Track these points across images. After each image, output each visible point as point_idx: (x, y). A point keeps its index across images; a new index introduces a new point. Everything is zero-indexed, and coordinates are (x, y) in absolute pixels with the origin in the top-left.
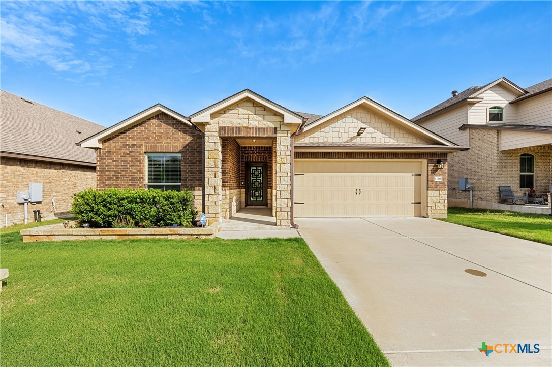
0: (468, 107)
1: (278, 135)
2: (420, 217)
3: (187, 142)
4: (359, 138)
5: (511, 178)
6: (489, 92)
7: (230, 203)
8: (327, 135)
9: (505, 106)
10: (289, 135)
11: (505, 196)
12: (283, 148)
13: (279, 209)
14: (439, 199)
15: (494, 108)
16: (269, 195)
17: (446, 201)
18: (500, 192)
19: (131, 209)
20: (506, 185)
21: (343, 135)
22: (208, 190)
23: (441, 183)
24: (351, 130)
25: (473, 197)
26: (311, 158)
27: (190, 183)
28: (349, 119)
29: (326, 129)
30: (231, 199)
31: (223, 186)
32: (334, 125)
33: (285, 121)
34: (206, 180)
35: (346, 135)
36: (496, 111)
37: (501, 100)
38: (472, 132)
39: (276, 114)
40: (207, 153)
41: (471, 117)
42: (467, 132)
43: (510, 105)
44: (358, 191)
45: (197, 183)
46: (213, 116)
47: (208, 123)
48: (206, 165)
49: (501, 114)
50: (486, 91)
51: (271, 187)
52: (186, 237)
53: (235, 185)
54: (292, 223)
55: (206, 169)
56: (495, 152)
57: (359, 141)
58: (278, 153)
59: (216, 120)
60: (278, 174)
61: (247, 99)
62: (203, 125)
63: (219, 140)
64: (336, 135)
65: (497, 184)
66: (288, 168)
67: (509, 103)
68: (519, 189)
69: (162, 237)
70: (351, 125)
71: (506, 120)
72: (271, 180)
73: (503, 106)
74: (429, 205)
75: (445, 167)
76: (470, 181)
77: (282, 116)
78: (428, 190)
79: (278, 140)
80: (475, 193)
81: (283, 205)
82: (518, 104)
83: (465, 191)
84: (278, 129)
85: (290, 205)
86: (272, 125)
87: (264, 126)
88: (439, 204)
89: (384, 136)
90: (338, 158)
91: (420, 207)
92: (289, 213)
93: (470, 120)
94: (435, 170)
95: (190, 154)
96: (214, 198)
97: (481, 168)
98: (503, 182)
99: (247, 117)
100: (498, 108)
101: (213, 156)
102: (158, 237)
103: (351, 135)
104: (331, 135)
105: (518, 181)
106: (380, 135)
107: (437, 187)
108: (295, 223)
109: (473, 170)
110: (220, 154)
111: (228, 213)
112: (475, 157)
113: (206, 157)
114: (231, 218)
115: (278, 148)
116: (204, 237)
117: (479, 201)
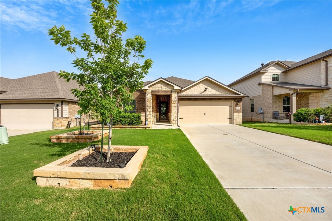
0: (262, 74)
1: (172, 93)
2: (231, 124)
3: (138, 95)
4: (205, 92)
5: (279, 108)
6: (272, 67)
7: (154, 118)
8: (192, 91)
9: (280, 74)
10: (176, 93)
11: (276, 116)
12: (174, 98)
13: (173, 120)
14: (238, 117)
15: (274, 75)
16: (169, 116)
17: (242, 118)
18: (273, 114)
19: (121, 120)
20: (276, 111)
21: (199, 91)
22: (148, 113)
23: (239, 110)
24: (202, 89)
25: (264, 116)
26: (186, 100)
27: (139, 110)
28: (201, 84)
29: (192, 89)
30: (154, 117)
31: (152, 112)
32: (195, 87)
33: (175, 89)
34: (147, 110)
35: (200, 91)
36: (276, 76)
37: (278, 71)
38: (263, 86)
39: (171, 86)
40: (147, 100)
41: (263, 79)
42: (261, 87)
43: (282, 73)
44: (205, 113)
45: (142, 110)
46: (149, 87)
47: (148, 90)
48: (147, 104)
49: (278, 77)
50: (270, 67)
51: (170, 112)
52: (142, 128)
53: (155, 111)
54: (177, 125)
55: (147, 106)
56: (271, 96)
57: (205, 93)
58: (172, 100)
59: (150, 88)
60: (172, 107)
61: (161, 81)
62: (146, 90)
63: (151, 95)
64: (196, 91)
65: (272, 111)
66: (176, 105)
67: (282, 72)
68: (283, 113)
69: (134, 128)
70: (202, 87)
71: (280, 80)
72: (170, 110)
73: (279, 74)
74: (234, 119)
75: (241, 104)
76: (263, 109)
77: (174, 87)
78: (234, 113)
79: (172, 95)
80: (264, 114)
81: (174, 118)
82: (286, 73)
83: (261, 114)
84: (172, 91)
85: (177, 118)
86: (170, 90)
87: (167, 90)
88: (238, 119)
89: (216, 91)
90: (197, 100)
91: (231, 120)
92: (176, 121)
93: (263, 81)
94: (237, 105)
95: (139, 100)
96: (150, 116)
97: (266, 103)
98: (275, 110)
99: (161, 87)
100: (276, 75)
101: (150, 101)
102: (133, 128)
103: (202, 91)
104: (194, 91)
105: (282, 109)
106: (214, 91)
107: (238, 112)
108: (179, 125)
109: (264, 104)
110: (151, 100)
111: (153, 122)
112: (264, 98)
113: (147, 101)
114: (154, 124)
115: (172, 98)
116: (147, 128)
117: (266, 118)
